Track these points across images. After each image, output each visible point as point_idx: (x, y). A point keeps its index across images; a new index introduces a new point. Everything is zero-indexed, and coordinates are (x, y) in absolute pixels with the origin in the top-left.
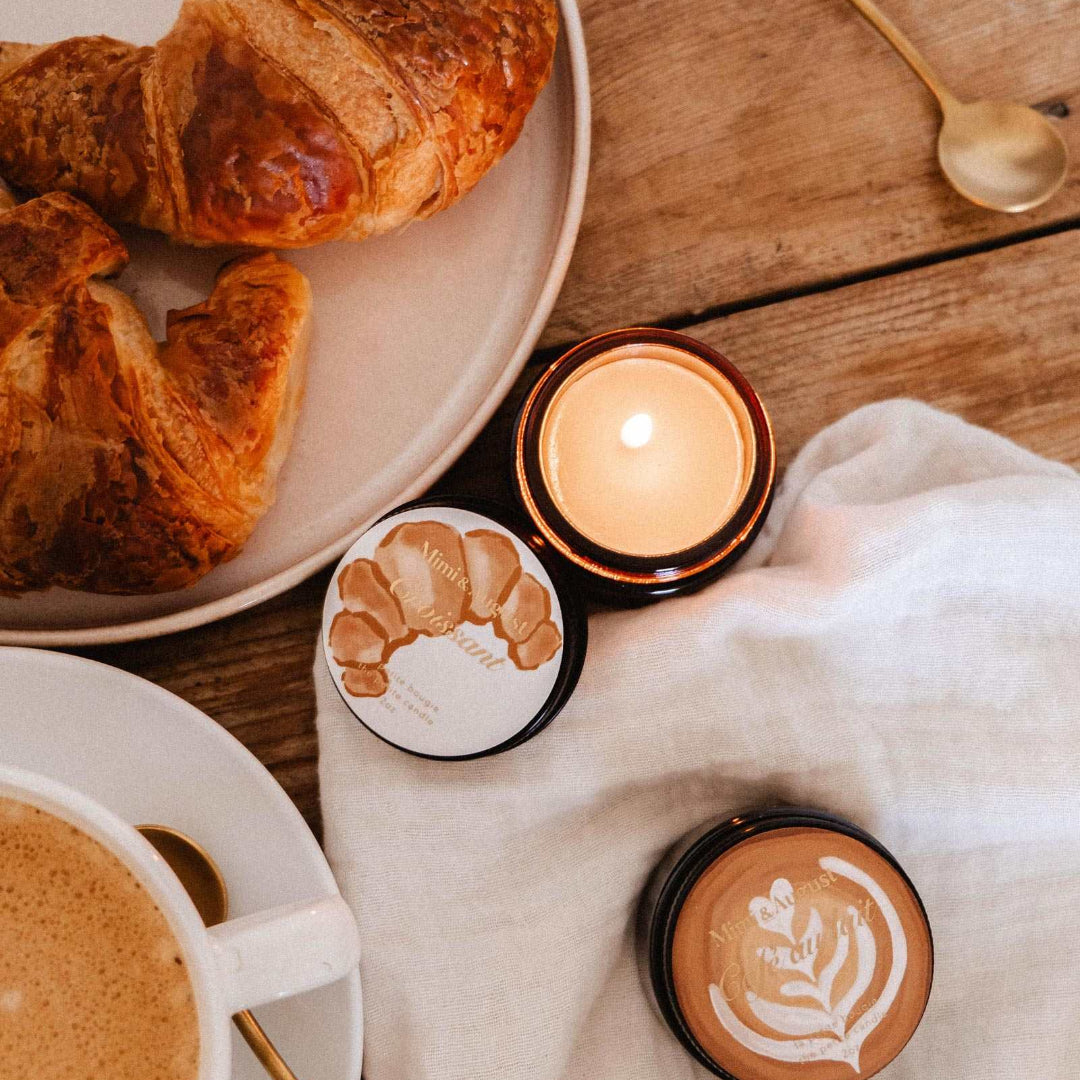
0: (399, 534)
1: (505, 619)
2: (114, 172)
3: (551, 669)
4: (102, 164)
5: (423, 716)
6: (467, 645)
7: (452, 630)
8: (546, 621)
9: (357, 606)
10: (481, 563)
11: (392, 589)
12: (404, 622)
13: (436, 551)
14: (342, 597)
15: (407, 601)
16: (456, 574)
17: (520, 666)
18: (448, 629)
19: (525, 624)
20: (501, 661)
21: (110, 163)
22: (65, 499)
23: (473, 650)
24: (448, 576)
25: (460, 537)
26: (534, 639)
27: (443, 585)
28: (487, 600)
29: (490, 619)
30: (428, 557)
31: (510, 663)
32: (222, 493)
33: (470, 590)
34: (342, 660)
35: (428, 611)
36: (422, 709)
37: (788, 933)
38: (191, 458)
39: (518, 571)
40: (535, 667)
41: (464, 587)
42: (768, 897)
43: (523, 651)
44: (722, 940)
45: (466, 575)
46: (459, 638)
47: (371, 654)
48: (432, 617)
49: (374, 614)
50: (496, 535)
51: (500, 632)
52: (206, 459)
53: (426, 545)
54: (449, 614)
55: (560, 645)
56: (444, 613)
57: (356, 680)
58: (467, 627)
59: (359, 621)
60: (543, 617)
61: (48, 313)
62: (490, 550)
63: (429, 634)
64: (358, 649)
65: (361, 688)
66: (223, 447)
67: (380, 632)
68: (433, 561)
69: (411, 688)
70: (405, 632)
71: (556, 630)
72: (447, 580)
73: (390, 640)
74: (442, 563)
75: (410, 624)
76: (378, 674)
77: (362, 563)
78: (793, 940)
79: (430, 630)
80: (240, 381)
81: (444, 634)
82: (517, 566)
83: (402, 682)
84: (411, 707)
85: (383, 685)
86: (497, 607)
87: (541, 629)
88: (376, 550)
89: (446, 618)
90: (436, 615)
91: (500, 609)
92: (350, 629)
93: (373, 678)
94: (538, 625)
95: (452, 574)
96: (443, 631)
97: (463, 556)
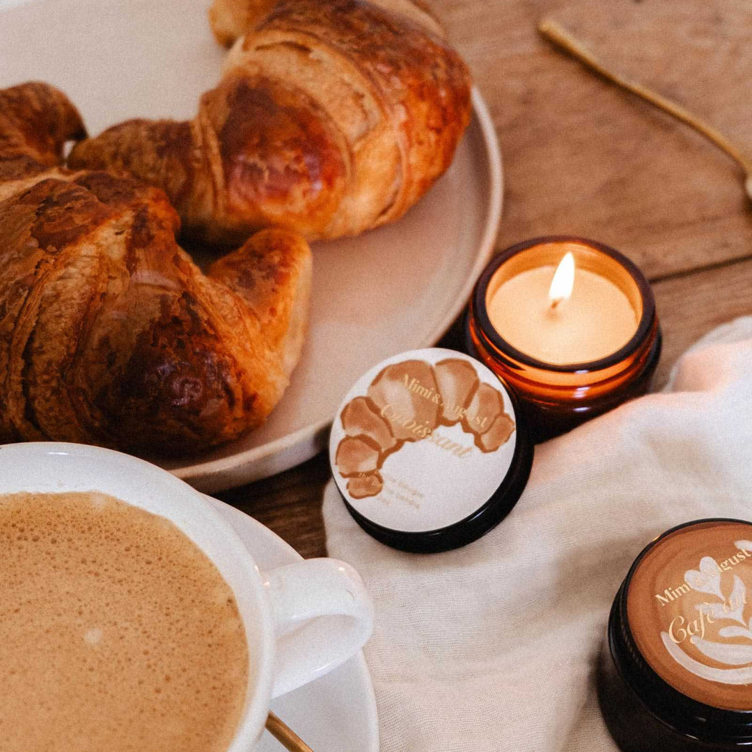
0: (386, 373)
1: (470, 419)
2: (170, 175)
3: (507, 449)
4: (163, 171)
5: (411, 503)
7: (430, 434)
8: (502, 414)
9: (356, 431)
10: (449, 383)
11: (382, 412)
12: (392, 436)
13: (414, 380)
14: (344, 427)
15: (393, 419)
16: (431, 393)
17: (484, 450)
18: (427, 434)
19: (485, 419)
20: (469, 450)
21: (169, 168)
22: (138, 330)
23: (448, 446)
24: (425, 395)
25: (431, 367)
26: (494, 428)
27: (421, 404)
28: (455, 407)
29: (459, 420)
30: (408, 385)
31: (477, 450)
32: (252, 348)
33: (441, 402)
34: (346, 473)
35: (410, 424)
36: (411, 498)
37: (718, 593)
38: (230, 317)
39: (477, 384)
40: (495, 449)
41: (437, 402)
42: (698, 570)
43: (485, 439)
44: (667, 601)
45: (438, 391)
46: (436, 439)
47: (369, 464)
48: (415, 427)
49: (370, 434)
50: (457, 361)
51: (467, 429)
52: (240, 318)
53: (407, 377)
54: (427, 422)
55: (513, 430)
56: (423, 424)
57: (358, 486)
58: (442, 430)
59: (358, 442)
60: (499, 412)
61: (128, 217)
62: (455, 372)
63: (411, 440)
64: (357, 462)
65: (362, 491)
66: (253, 316)
67: (375, 446)
68: (413, 386)
69: (400, 484)
70: (394, 442)
71: (510, 420)
72: (422, 398)
73: (383, 451)
74: (420, 387)
75: (398, 436)
76: (375, 478)
77: (359, 399)
78: (723, 598)
79: (413, 437)
80: (263, 278)
81: (423, 438)
82: (474, 379)
83: (394, 481)
84: (402, 498)
85: (379, 485)
86: (463, 410)
87: (498, 421)
88: (369, 389)
89: (425, 426)
90: (416, 426)
91: (465, 411)
92: (352, 448)
93: (370, 482)
94: (496, 418)
95: (427, 394)
96: (423, 436)
97: (435, 379)
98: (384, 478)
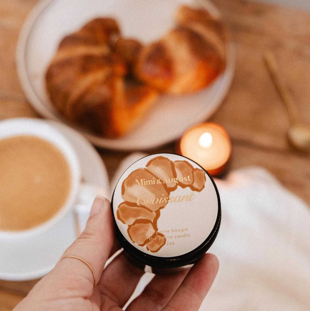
0: (125, 185)
1: (181, 181)
5: (185, 236)
6: (177, 200)
7: (169, 199)
8: (194, 169)
9: (132, 221)
10: (158, 171)
11: (138, 204)
12: (151, 211)
13: (142, 180)
14: (124, 223)
15: (145, 204)
16: (154, 181)
17: (199, 190)
18: (167, 200)
19: (188, 177)
20: (192, 194)
23: (181, 199)
24: (152, 184)
25: (145, 169)
26: (195, 178)
27: (153, 188)
28: (171, 180)
29: (177, 185)
30: (141, 184)
31: (195, 192)
33: (163, 182)
34: (142, 243)
35: (156, 200)
36: (183, 234)
39: (172, 163)
40: (204, 187)
41: (160, 182)
43: (195, 185)
45: (157, 178)
46: (173, 200)
47: (151, 231)
48: (159, 201)
49: (139, 218)
50: (155, 159)
51: (183, 186)
53: (137, 180)
54: (163, 195)
55: (205, 173)
56: (162, 196)
57: (152, 245)
58: (172, 194)
59: (136, 225)
62: (157, 165)
63: (162, 207)
64: (144, 234)
65: (157, 246)
67: (147, 221)
68: (143, 183)
69: (173, 231)
70: (154, 214)
71: (199, 170)
72: (153, 185)
73: (152, 221)
74: (147, 181)
75: (154, 210)
76: (158, 236)
77: (122, 205)
79: (162, 205)
81: (167, 203)
82: (170, 162)
83: (168, 231)
84: (178, 237)
85: (163, 238)
86: (175, 179)
87: (195, 174)
88: (122, 197)
89: (163, 197)
90: (159, 199)
91: (177, 179)
92: (136, 230)
93: (158, 239)
94: (193, 174)
95: (153, 182)
96: (166, 202)
97: (151, 173)
98: (163, 234)
